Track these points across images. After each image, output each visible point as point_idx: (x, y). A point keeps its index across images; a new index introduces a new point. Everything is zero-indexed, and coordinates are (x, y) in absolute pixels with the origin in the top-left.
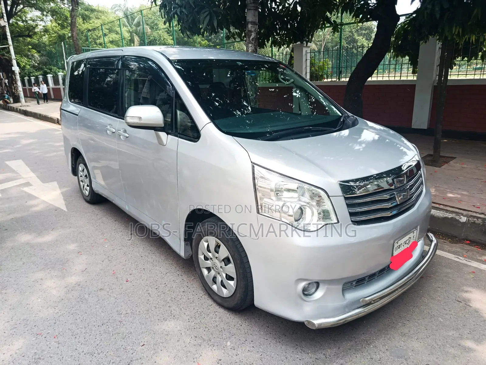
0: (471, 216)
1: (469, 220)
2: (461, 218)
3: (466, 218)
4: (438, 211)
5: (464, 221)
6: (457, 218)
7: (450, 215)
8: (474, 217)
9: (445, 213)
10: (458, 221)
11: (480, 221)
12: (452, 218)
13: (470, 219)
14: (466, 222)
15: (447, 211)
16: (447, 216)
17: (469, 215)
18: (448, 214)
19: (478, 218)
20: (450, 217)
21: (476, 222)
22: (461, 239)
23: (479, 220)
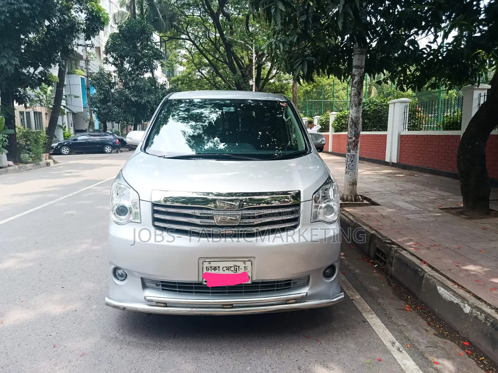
0: (476, 307)
1: (472, 311)
2: (465, 307)
3: (470, 308)
4: (447, 292)
5: (468, 312)
6: (462, 305)
7: (456, 299)
8: (479, 309)
9: (452, 296)
10: (462, 310)
11: (482, 317)
12: (457, 304)
13: (474, 311)
14: (469, 313)
15: (455, 293)
16: (453, 300)
17: (475, 305)
18: (454, 298)
19: (482, 312)
20: (455, 302)
21: (478, 316)
22: (461, 337)
23: (482, 314)
